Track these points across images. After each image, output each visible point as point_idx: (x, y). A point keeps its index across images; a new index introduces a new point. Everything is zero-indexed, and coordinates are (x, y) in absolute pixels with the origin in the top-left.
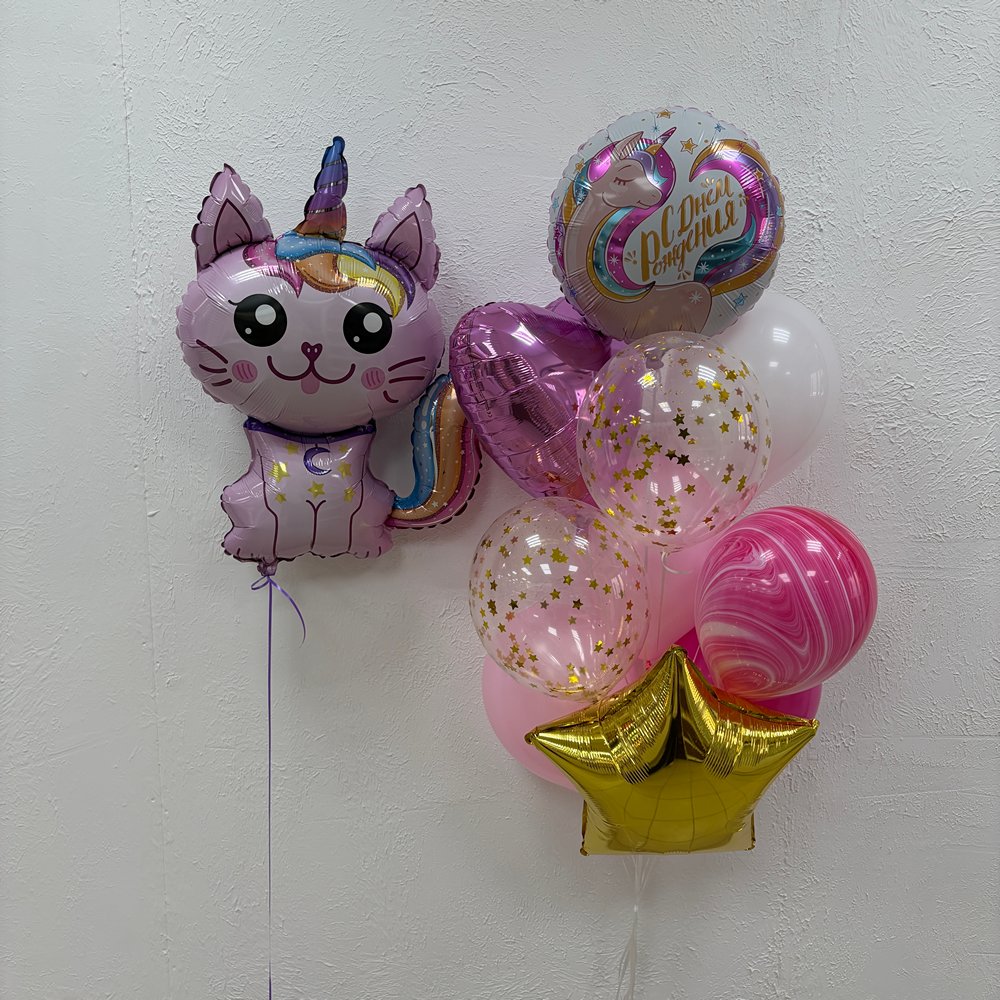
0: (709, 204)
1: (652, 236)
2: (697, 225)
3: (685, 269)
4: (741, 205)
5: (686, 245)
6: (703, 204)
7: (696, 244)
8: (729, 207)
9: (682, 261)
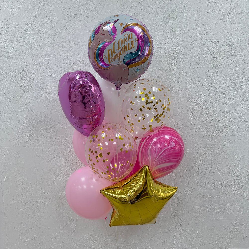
0: (126, 41)
1: (110, 50)
2: (123, 47)
3: (120, 60)
4: (136, 42)
5: (120, 53)
6: (124, 41)
7: (123, 53)
8: (132, 42)
9: (119, 58)
